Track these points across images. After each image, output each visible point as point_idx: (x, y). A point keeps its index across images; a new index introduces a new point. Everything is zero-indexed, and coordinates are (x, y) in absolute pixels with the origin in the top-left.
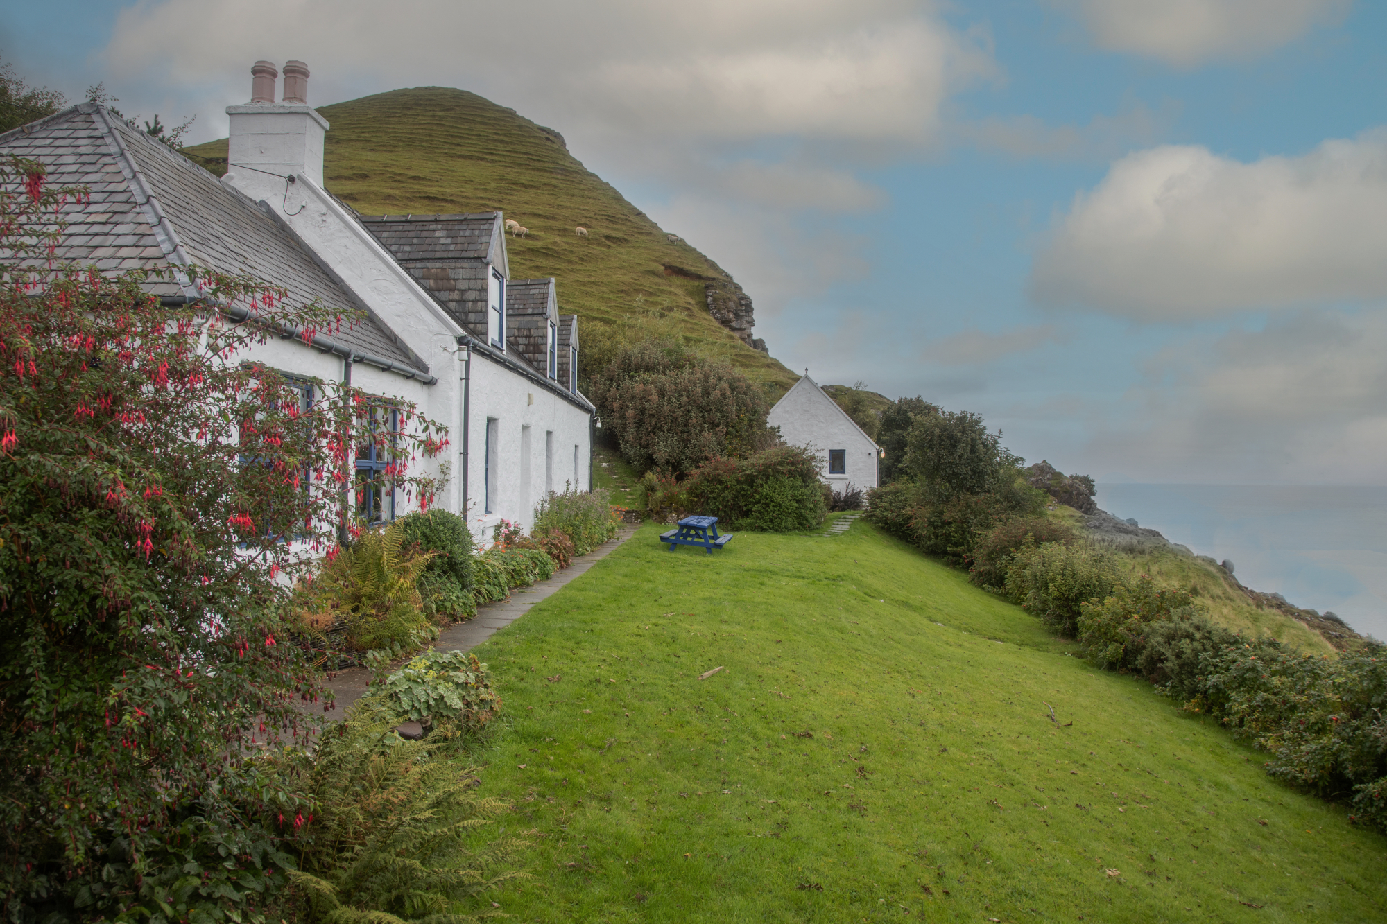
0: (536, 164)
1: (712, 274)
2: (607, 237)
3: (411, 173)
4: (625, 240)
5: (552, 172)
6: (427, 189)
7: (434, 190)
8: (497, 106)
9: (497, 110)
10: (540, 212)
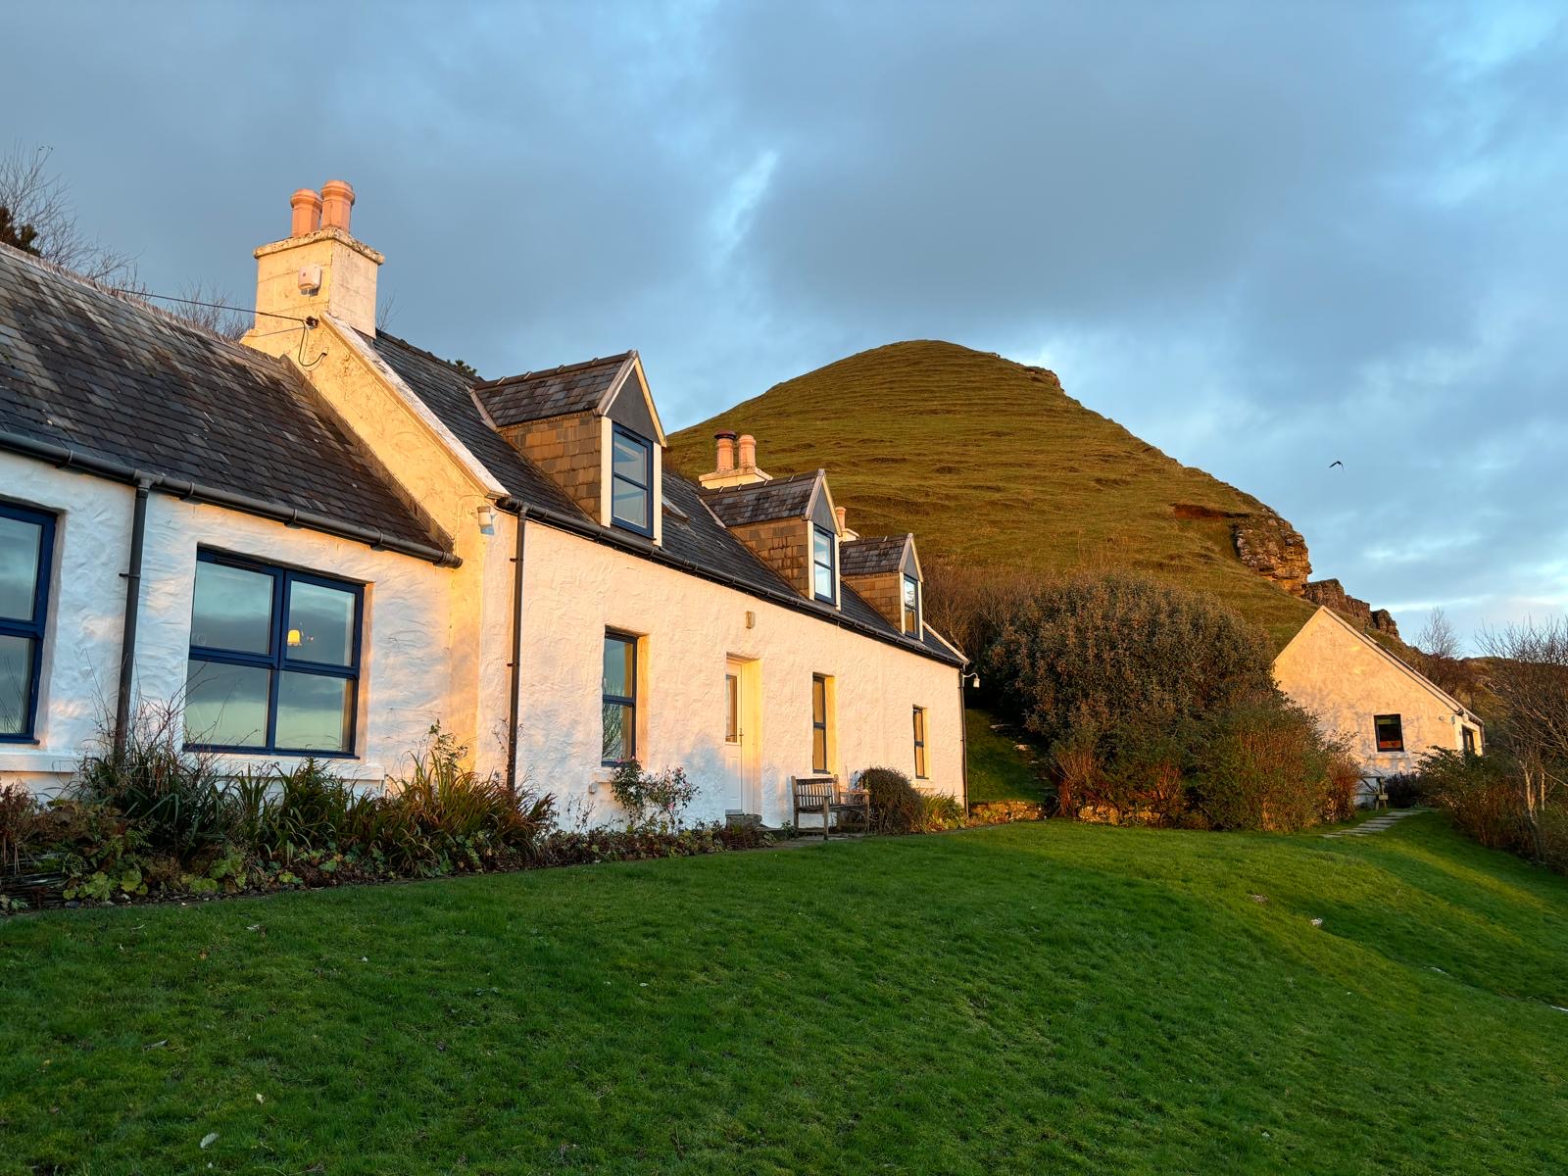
0: (1016, 408)
1: (1245, 509)
2: (1099, 481)
3: (860, 437)
4: (1124, 482)
5: (1035, 415)
6: (877, 452)
7: (884, 452)
8: (972, 351)
9: (974, 356)
10: (1011, 460)
